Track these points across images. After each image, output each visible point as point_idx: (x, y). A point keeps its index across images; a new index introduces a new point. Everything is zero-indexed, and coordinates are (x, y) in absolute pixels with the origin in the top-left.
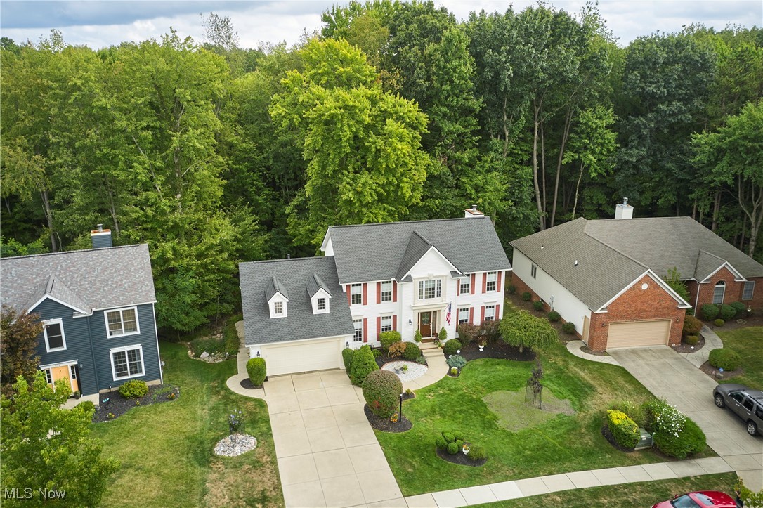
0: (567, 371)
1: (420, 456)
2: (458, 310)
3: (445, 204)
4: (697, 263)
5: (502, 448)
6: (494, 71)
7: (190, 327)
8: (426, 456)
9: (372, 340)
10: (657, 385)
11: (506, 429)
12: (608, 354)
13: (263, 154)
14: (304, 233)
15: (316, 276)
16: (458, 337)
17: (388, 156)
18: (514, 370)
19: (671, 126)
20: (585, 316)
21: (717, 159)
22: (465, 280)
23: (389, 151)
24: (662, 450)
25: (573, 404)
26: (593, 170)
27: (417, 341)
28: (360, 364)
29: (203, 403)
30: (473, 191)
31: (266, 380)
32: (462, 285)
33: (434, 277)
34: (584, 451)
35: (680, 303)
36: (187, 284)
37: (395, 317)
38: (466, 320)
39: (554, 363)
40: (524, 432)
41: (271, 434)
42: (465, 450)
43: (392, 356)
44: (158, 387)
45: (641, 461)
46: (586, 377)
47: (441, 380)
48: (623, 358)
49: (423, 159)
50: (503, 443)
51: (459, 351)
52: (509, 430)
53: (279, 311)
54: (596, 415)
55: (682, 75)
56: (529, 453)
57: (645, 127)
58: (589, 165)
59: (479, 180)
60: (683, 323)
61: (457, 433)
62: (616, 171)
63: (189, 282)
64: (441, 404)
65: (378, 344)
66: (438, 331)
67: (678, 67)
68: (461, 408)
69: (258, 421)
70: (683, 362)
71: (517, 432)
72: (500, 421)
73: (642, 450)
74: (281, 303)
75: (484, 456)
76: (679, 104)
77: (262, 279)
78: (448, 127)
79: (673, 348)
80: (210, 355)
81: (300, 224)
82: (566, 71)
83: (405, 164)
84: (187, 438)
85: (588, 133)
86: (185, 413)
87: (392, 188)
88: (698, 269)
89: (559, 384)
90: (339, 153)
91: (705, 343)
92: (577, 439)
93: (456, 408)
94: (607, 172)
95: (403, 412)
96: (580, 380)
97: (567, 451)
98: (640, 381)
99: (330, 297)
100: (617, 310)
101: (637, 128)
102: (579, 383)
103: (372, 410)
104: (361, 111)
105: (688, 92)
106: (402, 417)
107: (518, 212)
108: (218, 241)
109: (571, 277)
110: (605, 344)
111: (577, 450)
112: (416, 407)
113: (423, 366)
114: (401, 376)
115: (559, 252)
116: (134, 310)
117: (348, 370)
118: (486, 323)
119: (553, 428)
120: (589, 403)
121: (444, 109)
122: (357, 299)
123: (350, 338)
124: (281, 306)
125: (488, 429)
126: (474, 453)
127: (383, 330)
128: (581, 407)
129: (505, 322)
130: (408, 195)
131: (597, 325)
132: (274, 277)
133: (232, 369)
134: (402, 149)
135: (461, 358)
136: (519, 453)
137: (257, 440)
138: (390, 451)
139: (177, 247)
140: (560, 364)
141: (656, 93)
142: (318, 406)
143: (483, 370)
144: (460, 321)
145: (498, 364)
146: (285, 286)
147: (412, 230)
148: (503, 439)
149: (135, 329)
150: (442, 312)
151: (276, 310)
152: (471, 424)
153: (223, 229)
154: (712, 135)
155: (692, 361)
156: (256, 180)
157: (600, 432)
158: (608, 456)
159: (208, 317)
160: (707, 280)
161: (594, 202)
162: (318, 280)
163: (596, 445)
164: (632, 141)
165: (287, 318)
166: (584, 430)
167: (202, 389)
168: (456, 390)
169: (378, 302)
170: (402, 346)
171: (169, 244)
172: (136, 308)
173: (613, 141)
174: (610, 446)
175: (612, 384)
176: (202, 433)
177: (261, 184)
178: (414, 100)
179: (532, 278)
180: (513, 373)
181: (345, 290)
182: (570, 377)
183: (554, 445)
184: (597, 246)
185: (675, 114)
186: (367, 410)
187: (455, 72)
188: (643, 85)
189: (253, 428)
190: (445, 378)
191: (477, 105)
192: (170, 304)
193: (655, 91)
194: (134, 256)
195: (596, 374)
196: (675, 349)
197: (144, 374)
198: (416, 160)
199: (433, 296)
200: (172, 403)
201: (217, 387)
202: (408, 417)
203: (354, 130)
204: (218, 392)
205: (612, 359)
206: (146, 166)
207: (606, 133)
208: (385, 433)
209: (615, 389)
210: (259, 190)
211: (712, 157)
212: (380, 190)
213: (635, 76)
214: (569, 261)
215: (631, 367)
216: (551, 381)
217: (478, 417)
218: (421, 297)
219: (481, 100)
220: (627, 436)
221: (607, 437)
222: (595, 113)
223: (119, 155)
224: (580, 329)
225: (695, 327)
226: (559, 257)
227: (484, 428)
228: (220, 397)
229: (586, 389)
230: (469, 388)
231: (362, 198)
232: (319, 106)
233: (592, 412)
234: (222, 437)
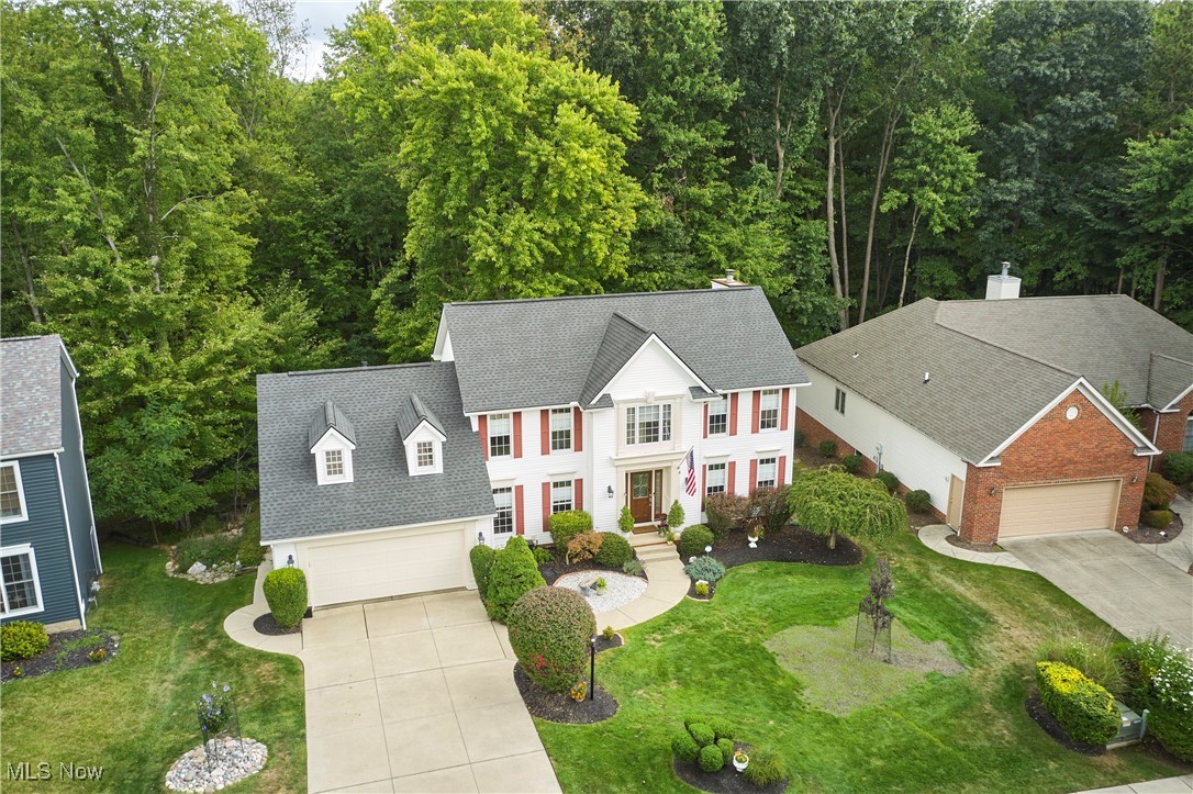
0: (929, 584)
1: (637, 779)
2: (704, 466)
3: (672, 280)
4: (1149, 376)
5: (818, 754)
6: (759, 31)
7: (172, 514)
8: (650, 778)
9: (534, 531)
10: (1114, 607)
11: (822, 710)
12: (1002, 549)
13: (332, 195)
14: (406, 336)
15: (416, 399)
16: (706, 521)
17: (562, 174)
18: (822, 584)
19: (1077, 136)
20: (953, 476)
21: (1173, 187)
22: (719, 407)
23: (564, 164)
24: (1170, 750)
25: (955, 650)
26: (938, 220)
27: (624, 529)
28: (506, 576)
29: (163, 669)
30: (723, 257)
31: (309, 614)
32: (712, 417)
33: (657, 399)
34: (998, 755)
35: (1139, 445)
36: (164, 426)
37: (579, 482)
38: (722, 488)
39: (901, 568)
40: (862, 716)
41: (303, 736)
42: (740, 761)
43: (575, 561)
44: (75, 634)
45: (1127, 774)
46: (968, 594)
47: (676, 608)
48: (1033, 557)
49: (629, 190)
50: (819, 742)
51: (708, 549)
52: (828, 711)
53: (336, 468)
54: (1007, 674)
55: (1095, 44)
56: (879, 763)
57: (1032, 139)
58: (931, 212)
59: (733, 236)
60: (1143, 486)
61: (720, 722)
62: (979, 222)
63: (169, 423)
64: (679, 658)
65: (545, 539)
66: (666, 510)
67: (1089, 28)
68: (722, 665)
69: (279, 706)
70: (1152, 560)
71: (847, 715)
72: (807, 692)
73: (1121, 748)
74: (339, 452)
75: (783, 773)
76: (1093, 94)
77: (302, 407)
78: (674, 134)
79: (1125, 534)
80: (209, 567)
81: (398, 320)
82: (892, 31)
83: (596, 197)
84: (111, 750)
85: (926, 154)
86: (119, 692)
87: (571, 243)
88: (1154, 388)
89: (918, 610)
90: (469, 173)
91: (1182, 524)
92: (978, 727)
93: (711, 666)
94: (961, 223)
95: (598, 678)
96: (957, 600)
97: (961, 756)
98: (1079, 599)
99: (444, 439)
100: (1019, 461)
101: (1017, 142)
102: (958, 606)
103: (530, 675)
104: (508, 89)
105: (1108, 74)
106: (596, 688)
107: (804, 301)
108: (231, 344)
109: (919, 404)
110: (994, 528)
111: (982, 752)
112: (625, 665)
113: (639, 581)
114: (592, 601)
115: (890, 362)
116: (11, 467)
117: (483, 592)
118: (759, 492)
119: (922, 704)
120: (986, 647)
121: (668, 99)
122: (501, 445)
123: (486, 524)
124: (340, 459)
125: (783, 710)
126: (759, 769)
127: (555, 508)
128: (974, 658)
129: (800, 489)
130: (601, 255)
131: (981, 491)
132: (330, 403)
133: (243, 593)
134: (590, 161)
135: (714, 561)
136: (857, 764)
137: (269, 750)
138: (569, 768)
139: (149, 357)
140: (913, 569)
141: (1051, 77)
142: (416, 669)
143: (761, 584)
144: (710, 490)
145: (789, 573)
146: (351, 420)
147: (611, 311)
148: (818, 733)
149: (17, 511)
150: (674, 472)
151: (329, 467)
152: (746, 700)
153: (243, 323)
154: (1167, 142)
155: (1169, 559)
156: (320, 245)
157: (1023, 707)
158: (1052, 765)
159: (213, 496)
160: (1172, 407)
161: (937, 283)
162: (420, 407)
163: (1022, 740)
164: (1008, 166)
165: (354, 484)
166: (988, 707)
167: (170, 637)
168: (709, 627)
169: (545, 451)
170: (593, 540)
171: (132, 351)
172: (16, 465)
173: (973, 167)
174: (1053, 742)
175: (1024, 608)
176: (147, 737)
177: (328, 253)
178: (610, 76)
179: (837, 414)
180: (822, 590)
181: (475, 427)
182: (936, 595)
183: (932, 744)
184: (964, 345)
185: (1084, 115)
186: (521, 676)
187: (687, 27)
188: (1025, 64)
189: (265, 722)
190: (684, 603)
191: (729, 93)
192: (131, 467)
193: (1048, 73)
194: (26, 358)
195: (987, 588)
196: (1129, 536)
197: (40, 608)
198: (617, 191)
199: (656, 439)
200: (96, 670)
201: (203, 632)
202: (608, 688)
203: (495, 123)
204: (202, 643)
205: (1014, 559)
206: (83, 196)
207: (959, 154)
208: (559, 726)
209: (1034, 617)
210: (324, 263)
211: (1164, 183)
212: (549, 245)
213: (1012, 46)
214: (910, 375)
215: (1053, 572)
216: (901, 605)
217: (760, 684)
218: (630, 441)
219: (737, 84)
220: (1093, 721)
221: (1042, 722)
222: (939, 117)
223: (30, 175)
224: (941, 503)
225: (1165, 494)
226: (890, 370)
227: (774, 709)
228: (204, 653)
229: (975, 619)
230: (734, 621)
231: (514, 259)
232: (425, 74)
233: (998, 668)
234: (190, 744)
